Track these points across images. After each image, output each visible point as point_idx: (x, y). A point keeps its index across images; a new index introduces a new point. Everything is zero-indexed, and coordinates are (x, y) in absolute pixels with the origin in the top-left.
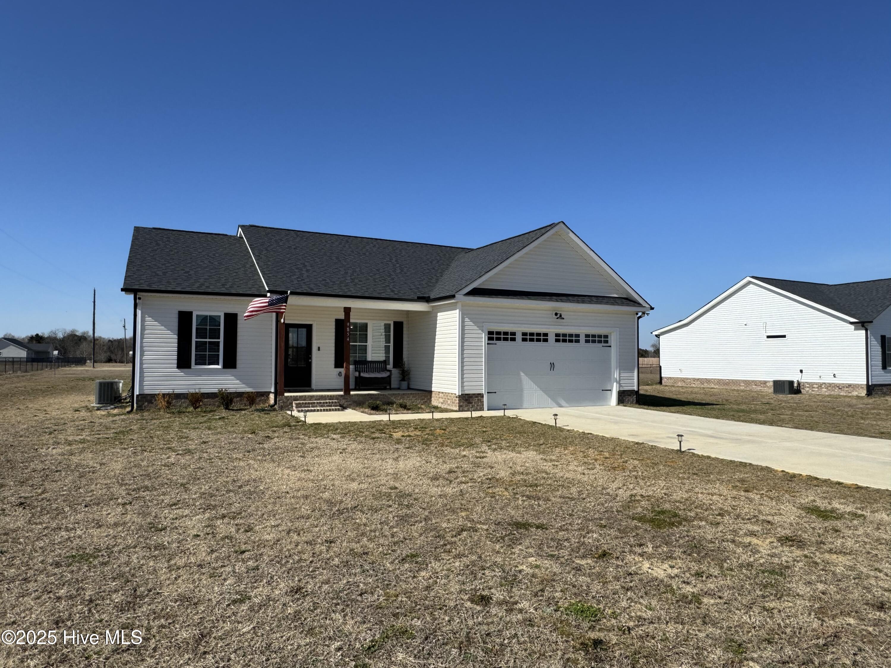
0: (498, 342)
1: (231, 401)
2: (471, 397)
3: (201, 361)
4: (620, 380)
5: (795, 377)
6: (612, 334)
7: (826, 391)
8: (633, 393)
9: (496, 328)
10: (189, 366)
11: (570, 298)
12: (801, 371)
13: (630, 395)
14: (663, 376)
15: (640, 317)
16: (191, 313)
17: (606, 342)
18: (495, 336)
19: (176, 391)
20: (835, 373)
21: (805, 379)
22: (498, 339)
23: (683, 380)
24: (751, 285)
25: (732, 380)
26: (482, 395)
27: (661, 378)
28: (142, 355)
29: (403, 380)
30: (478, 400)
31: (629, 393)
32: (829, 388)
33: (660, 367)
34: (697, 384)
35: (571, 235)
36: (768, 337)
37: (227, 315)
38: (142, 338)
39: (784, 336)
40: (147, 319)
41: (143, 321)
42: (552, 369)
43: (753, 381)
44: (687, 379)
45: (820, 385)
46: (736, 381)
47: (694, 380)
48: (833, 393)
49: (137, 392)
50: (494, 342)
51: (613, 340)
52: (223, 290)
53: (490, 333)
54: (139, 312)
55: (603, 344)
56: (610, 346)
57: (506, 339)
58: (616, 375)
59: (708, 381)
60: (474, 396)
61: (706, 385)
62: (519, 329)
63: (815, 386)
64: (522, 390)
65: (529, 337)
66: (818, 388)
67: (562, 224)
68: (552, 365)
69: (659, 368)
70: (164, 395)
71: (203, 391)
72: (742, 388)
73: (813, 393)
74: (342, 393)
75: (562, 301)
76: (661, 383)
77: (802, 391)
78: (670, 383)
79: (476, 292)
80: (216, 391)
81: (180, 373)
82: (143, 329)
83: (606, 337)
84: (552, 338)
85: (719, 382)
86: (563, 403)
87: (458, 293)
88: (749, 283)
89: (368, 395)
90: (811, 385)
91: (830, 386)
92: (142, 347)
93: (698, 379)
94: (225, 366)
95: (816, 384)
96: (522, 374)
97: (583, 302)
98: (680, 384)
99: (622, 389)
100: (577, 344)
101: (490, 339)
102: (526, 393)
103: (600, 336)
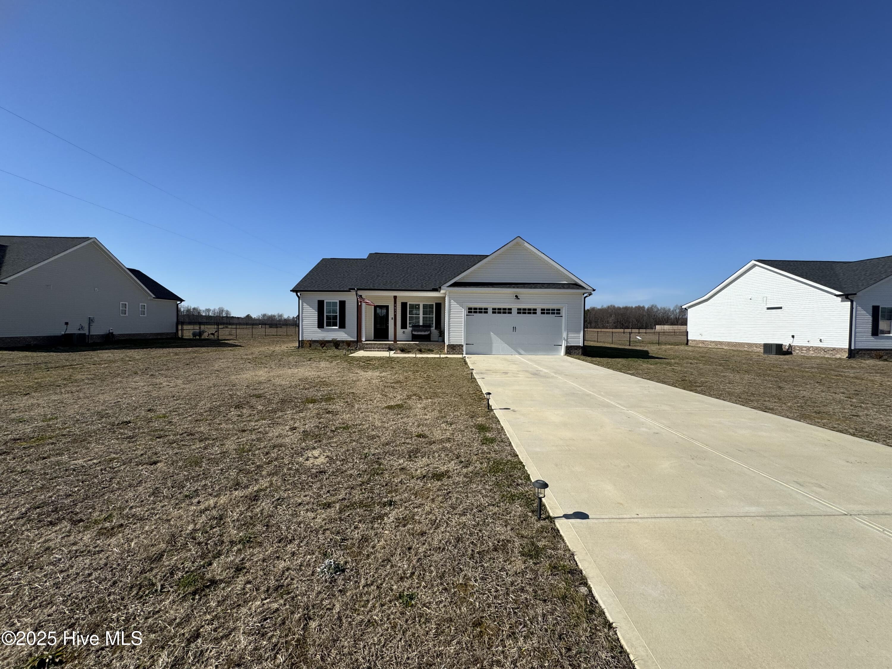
0: (475, 314)
1: (339, 345)
2: (455, 346)
3: (329, 325)
4: (567, 339)
5: (786, 342)
6: (564, 308)
7: (813, 354)
8: (580, 347)
9: (473, 306)
10: (323, 327)
11: (526, 285)
12: (793, 337)
14: (689, 339)
15: (586, 297)
16: (323, 301)
17: (559, 313)
18: (473, 310)
19: (313, 339)
20: (821, 338)
21: (796, 343)
22: (475, 312)
23: (703, 342)
24: (757, 267)
25: (739, 343)
26: (462, 346)
27: (688, 340)
28: (302, 322)
29: (440, 336)
30: (460, 348)
31: (576, 348)
32: (816, 351)
33: (687, 332)
34: (713, 346)
35: (526, 244)
36: (768, 309)
37: (340, 301)
38: (302, 313)
39: (781, 308)
40: (304, 304)
41: (302, 305)
42: (514, 331)
43: (754, 344)
44: (706, 341)
45: (808, 349)
46: (742, 343)
47: (711, 342)
48: (819, 355)
49: (300, 339)
50: (473, 314)
51: (563, 313)
52: (338, 289)
53: (470, 309)
54: (301, 301)
55: (556, 315)
56: (562, 316)
57: (480, 312)
58: (564, 335)
59: (721, 343)
60: (458, 346)
61: (719, 346)
62: (490, 306)
63: (804, 349)
64: (491, 344)
65: (495, 311)
66: (806, 350)
67: (520, 239)
68: (514, 329)
69: (685, 333)
70: (308, 341)
71: (326, 339)
72: (746, 349)
73: (802, 354)
74: (393, 342)
75: (518, 288)
76: (687, 344)
77: (793, 352)
78: (693, 344)
79: (456, 285)
80: (331, 339)
81: (319, 330)
82: (302, 309)
83: (559, 310)
84: (514, 311)
85: (729, 344)
87: (444, 285)
88: (755, 265)
90: (801, 348)
91: (817, 349)
92: (302, 318)
93: (714, 342)
94: (340, 328)
95: (805, 347)
96: (492, 333)
97: (535, 288)
98: (700, 345)
99: (569, 345)
100: (534, 315)
101: (469, 312)
102: (494, 345)
103: (553, 310)
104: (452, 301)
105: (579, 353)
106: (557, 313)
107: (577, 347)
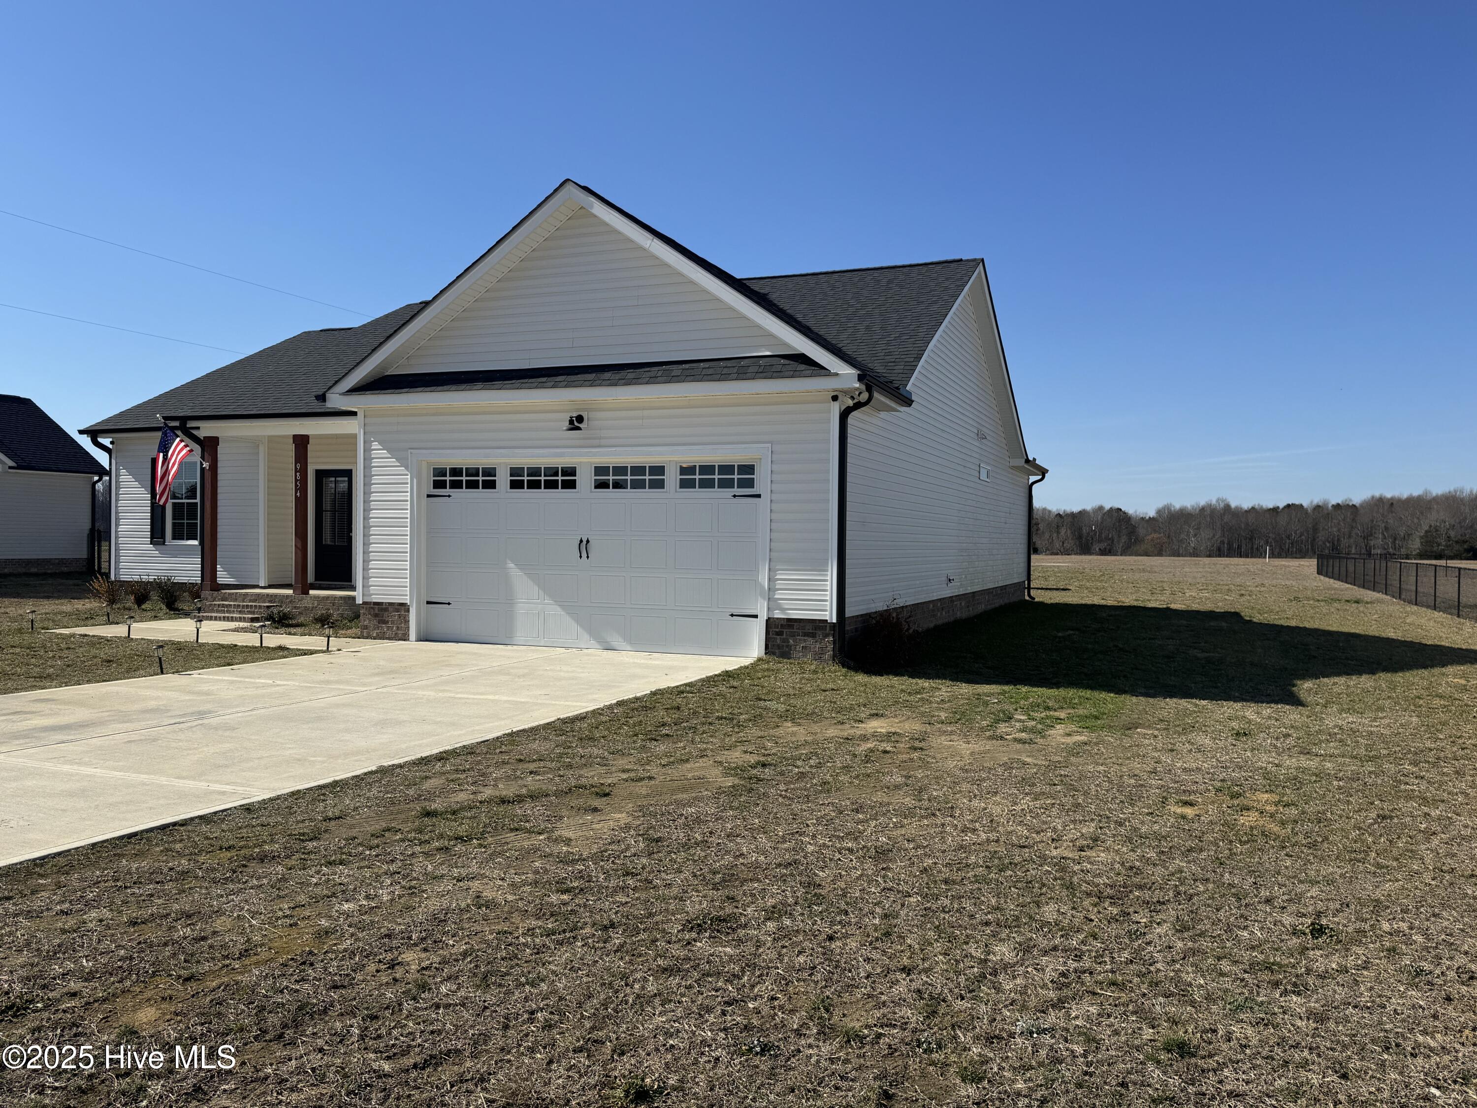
0: (455, 493)
2: (386, 610)
3: (178, 534)
4: (773, 590)
6: (762, 461)
8: (824, 628)
10: (164, 542)
11: (606, 375)
13: (813, 635)
17: (750, 483)
18: (448, 478)
22: (456, 485)
26: (408, 608)
28: (117, 525)
30: (400, 616)
31: (809, 628)
38: (117, 500)
40: (122, 471)
41: (117, 475)
42: (584, 555)
50: (447, 491)
51: (762, 479)
53: (437, 471)
54: (113, 461)
55: (736, 491)
56: (759, 496)
57: (472, 485)
58: (763, 576)
60: (390, 609)
62: (503, 462)
64: (510, 602)
65: (527, 478)
67: (573, 186)
68: (584, 546)
81: (153, 549)
82: (118, 487)
83: (748, 469)
84: (585, 479)
86: (616, 640)
87: (331, 391)
89: (327, 598)
92: (117, 513)
96: (510, 565)
99: (778, 614)
100: (656, 493)
101: (438, 485)
102: (521, 608)
103: (726, 469)
104: (375, 445)
105: (822, 652)
106: (744, 484)
107: (813, 628)
